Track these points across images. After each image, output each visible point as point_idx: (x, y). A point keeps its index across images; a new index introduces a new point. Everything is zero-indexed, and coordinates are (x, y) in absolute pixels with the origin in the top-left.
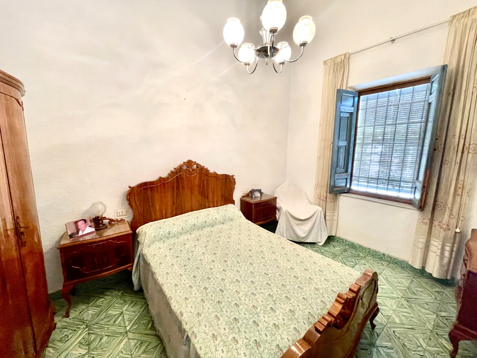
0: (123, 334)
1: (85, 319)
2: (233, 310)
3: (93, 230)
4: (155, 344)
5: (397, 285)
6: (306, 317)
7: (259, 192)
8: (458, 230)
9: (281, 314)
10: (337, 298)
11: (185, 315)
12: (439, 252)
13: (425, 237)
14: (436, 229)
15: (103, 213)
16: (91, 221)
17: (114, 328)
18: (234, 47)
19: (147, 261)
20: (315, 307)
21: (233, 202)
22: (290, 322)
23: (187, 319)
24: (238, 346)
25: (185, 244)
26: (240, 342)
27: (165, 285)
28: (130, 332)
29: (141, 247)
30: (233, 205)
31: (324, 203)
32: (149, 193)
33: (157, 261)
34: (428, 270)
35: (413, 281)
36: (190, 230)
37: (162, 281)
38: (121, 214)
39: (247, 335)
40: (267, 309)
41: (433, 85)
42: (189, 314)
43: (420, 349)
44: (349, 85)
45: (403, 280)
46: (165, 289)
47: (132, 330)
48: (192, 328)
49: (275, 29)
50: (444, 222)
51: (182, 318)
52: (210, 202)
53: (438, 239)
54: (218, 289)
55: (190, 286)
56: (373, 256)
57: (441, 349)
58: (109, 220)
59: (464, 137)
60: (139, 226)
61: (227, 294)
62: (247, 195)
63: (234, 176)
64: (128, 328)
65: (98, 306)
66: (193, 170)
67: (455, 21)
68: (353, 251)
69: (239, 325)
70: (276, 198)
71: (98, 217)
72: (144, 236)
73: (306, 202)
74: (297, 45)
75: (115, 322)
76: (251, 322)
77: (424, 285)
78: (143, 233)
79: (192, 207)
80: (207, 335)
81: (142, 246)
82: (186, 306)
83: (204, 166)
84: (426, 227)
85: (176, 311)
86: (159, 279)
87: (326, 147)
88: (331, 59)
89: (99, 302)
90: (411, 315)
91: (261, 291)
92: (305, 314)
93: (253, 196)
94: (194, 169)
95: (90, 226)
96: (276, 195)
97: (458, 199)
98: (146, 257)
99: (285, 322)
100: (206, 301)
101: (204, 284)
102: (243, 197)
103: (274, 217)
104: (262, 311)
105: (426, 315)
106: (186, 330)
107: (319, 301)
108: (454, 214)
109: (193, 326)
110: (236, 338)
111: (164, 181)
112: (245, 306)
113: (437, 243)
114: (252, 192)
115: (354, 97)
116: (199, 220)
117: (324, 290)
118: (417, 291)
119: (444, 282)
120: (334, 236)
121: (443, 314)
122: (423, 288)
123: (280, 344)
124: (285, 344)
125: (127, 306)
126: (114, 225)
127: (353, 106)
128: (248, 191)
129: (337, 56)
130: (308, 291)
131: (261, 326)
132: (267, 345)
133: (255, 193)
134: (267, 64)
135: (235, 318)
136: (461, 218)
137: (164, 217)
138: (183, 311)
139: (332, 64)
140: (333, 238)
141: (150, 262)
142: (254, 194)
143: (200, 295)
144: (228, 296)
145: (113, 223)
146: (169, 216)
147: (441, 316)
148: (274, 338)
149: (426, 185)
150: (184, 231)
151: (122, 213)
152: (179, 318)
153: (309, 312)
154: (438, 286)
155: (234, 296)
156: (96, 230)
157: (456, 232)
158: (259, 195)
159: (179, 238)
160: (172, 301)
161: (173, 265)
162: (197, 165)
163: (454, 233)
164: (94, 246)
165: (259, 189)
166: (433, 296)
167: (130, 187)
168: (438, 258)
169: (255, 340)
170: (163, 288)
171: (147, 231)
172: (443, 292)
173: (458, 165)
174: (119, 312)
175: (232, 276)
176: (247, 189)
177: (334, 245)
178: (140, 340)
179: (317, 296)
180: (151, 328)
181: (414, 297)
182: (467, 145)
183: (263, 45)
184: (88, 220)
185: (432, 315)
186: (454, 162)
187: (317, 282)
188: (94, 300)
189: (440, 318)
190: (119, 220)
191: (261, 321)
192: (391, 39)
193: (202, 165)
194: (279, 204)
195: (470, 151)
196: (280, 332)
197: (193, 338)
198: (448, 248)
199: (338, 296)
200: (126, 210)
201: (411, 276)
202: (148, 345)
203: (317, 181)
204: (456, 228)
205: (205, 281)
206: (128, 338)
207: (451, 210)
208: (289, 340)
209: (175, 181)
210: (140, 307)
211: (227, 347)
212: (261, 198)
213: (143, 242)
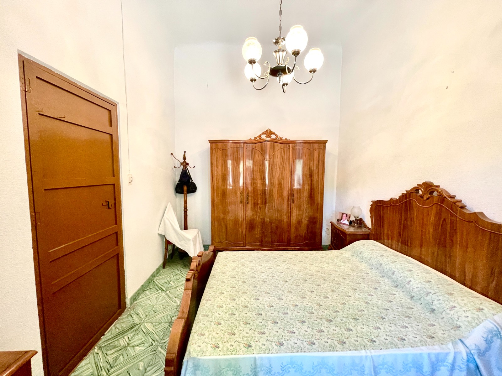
95: (347, 220)
107: (215, 287)
111: (393, 203)
167: (372, 201)
184: (348, 215)
187: (226, 299)
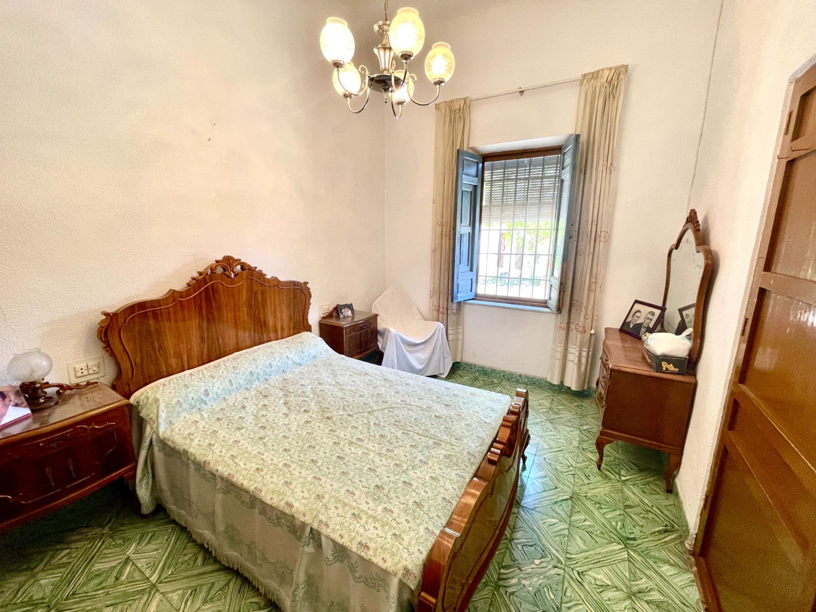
0: (149, 590)
1: (35, 597)
2: (368, 477)
3: (27, 411)
4: (223, 583)
5: (540, 408)
6: (466, 459)
7: (350, 309)
8: (593, 332)
9: (436, 464)
10: (504, 422)
11: (296, 505)
12: (576, 361)
13: (563, 345)
14: (573, 334)
15: (46, 375)
16: (17, 394)
17: (121, 588)
18: (338, 67)
19: (177, 447)
20: (473, 445)
21: (308, 329)
22: (449, 470)
23: (302, 509)
24: (395, 515)
25: (243, 407)
26: (395, 510)
27: (236, 476)
28: (161, 582)
29: (152, 428)
30: (309, 332)
31: (445, 316)
32: (152, 322)
33: (201, 443)
34: (567, 384)
35: (553, 400)
36: (245, 382)
37: (227, 470)
38: (86, 373)
39: (402, 500)
40: (415, 463)
41: (566, 157)
42: (303, 501)
43: (571, 468)
44: (471, 146)
45: (543, 401)
46: (240, 479)
47: (166, 578)
48: (316, 516)
49: (409, 53)
50: (580, 324)
51: (294, 510)
52: (269, 332)
53: (576, 345)
54: (334, 458)
55: (285, 464)
56: (508, 380)
57: (588, 463)
58: (57, 389)
59: (595, 223)
60: (132, 389)
61: (352, 460)
62: (330, 315)
63: (308, 283)
64: (154, 579)
65: (64, 565)
66: (235, 276)
67: (585, 81)
68: (486, 378)
69: (386, 492)
70: (376, 316)
71: (34, 383)
72: (155, 406)
73: (419, 319)
74: (431, 82)
75: (117, 579)
76: (400, 484)
77: (564, 402)
78: (150, 401)
79: (237, 344)
80: (345, 517)
81: (155, 426)
82: (293, 493)
83: (256, 268)
84: (564, 333)
85: (277, 504)
86: (220, 468)
87: (444, 235)
88: (445, 102)
89: (62, 556)
90: (558, 437)
91: (398, 444)
92: (464, 455)
93: (341, 316)
94: (238, 274)
95: (17, 405)
96: (374, 312)
97: (592, 294)
98: (173, 442)
99: (443, 471)
100: (321, 478)
101: (307, 456)
102: (324, 318)
103: (375, 346)
104: (410, 468)
105: (571, 433)
106: (306, 522)
108: (589, 313)
109: (317, 514)
110: (389, 508)
111: (181, 297)
112: (384, 468)
113: (574, 350)
114: (337, 310)
115: (478, 163)
116: (257, 363)
117: (477, 424)
118: (558, 409)
119: (581, 395)
120: (459, 363)
121: (585, 427)
122: (564, 405)
123: (446, 497)
124: (451, 495)
125: (134, 545)
126: (71, 396)
127: (477, 176)
128: (331, 309)
129: (453, 99)
130: (458, 429)
131: (414, 484)
132: (431, 502)
133: (343, 311)
134: (386, 102)
135: (377, 486)
136: (595, 317)
137: (186, 367)
138: (291, 500)
139: (448, 110)
140: (458, 365)
141: (186, 447)
142: (341, 312)
143: (309, 472)
144: (354, 462)
145: (68, 392)
146: (197, 364)
147: (584, 430)
148: (436, 492)
149: (563, 281)
150: (234, 386)
151: (88, 369)
152: (287, 512)
153: (469, 453)
154: (576, 399)
155: (363, 459)
156: (33, 411)
157: (591, 334)
158: (349, 313)
159: (227, 400)
160: (263, 494)
161: (237, 442)
162: (242, 266)
163: (589, 335)
164: (40, 442)
165: (349, 303)
166: (574, 412)
167: (106, 314)
168: (576, 366)
169: (415, 502)
170: (235, 480)
171: (158, 396)
172: (582, 405)
173: (591, 256)
174: (119, 561)
175: (348, 436)
176: (329, 305)
177: (461, 374)
178: (188, 588)
179: (471, 433)
180: (204, 563)
181: (557, 417)
182: (598, 233)
183: (379, 71)
184: (9, 392)
185: (575, 431)
186: (587, 254)
188: (42, 560)
189: (583, 432)
190: (82, 384)
191: (413, 479)
192: (520, 90)
193: (252, 265)
194: (381, 325)
195: (602, 240)
196: (442, 483)
197: (324, 528)
198: (584, 354)
199: (504, 420)
200: (96, 362)
201: (550, 394)
202: (211, 588)
203: (432, 286)
204: (591, 329)
205: (308, 453)
206: (162, 593)
207: (587, 308)
208: (455, 489)
209: (203, 296)
210: (166, 537)
211: (380, 522)
212: (353, 318)
213: (154, 418)
